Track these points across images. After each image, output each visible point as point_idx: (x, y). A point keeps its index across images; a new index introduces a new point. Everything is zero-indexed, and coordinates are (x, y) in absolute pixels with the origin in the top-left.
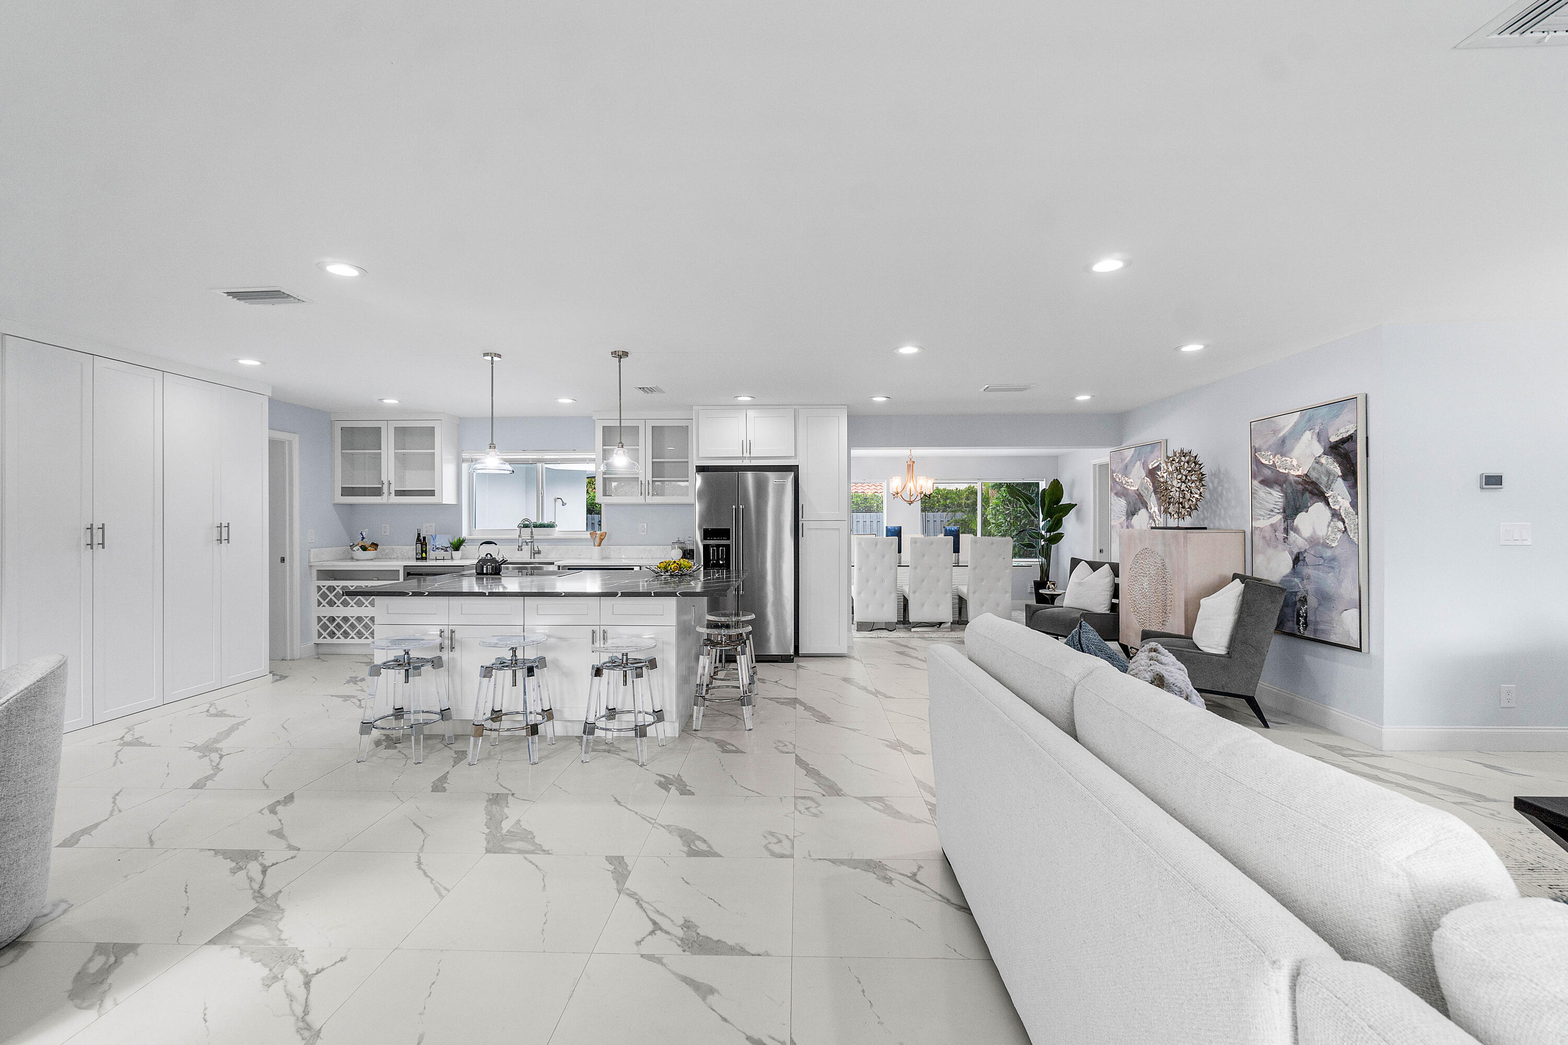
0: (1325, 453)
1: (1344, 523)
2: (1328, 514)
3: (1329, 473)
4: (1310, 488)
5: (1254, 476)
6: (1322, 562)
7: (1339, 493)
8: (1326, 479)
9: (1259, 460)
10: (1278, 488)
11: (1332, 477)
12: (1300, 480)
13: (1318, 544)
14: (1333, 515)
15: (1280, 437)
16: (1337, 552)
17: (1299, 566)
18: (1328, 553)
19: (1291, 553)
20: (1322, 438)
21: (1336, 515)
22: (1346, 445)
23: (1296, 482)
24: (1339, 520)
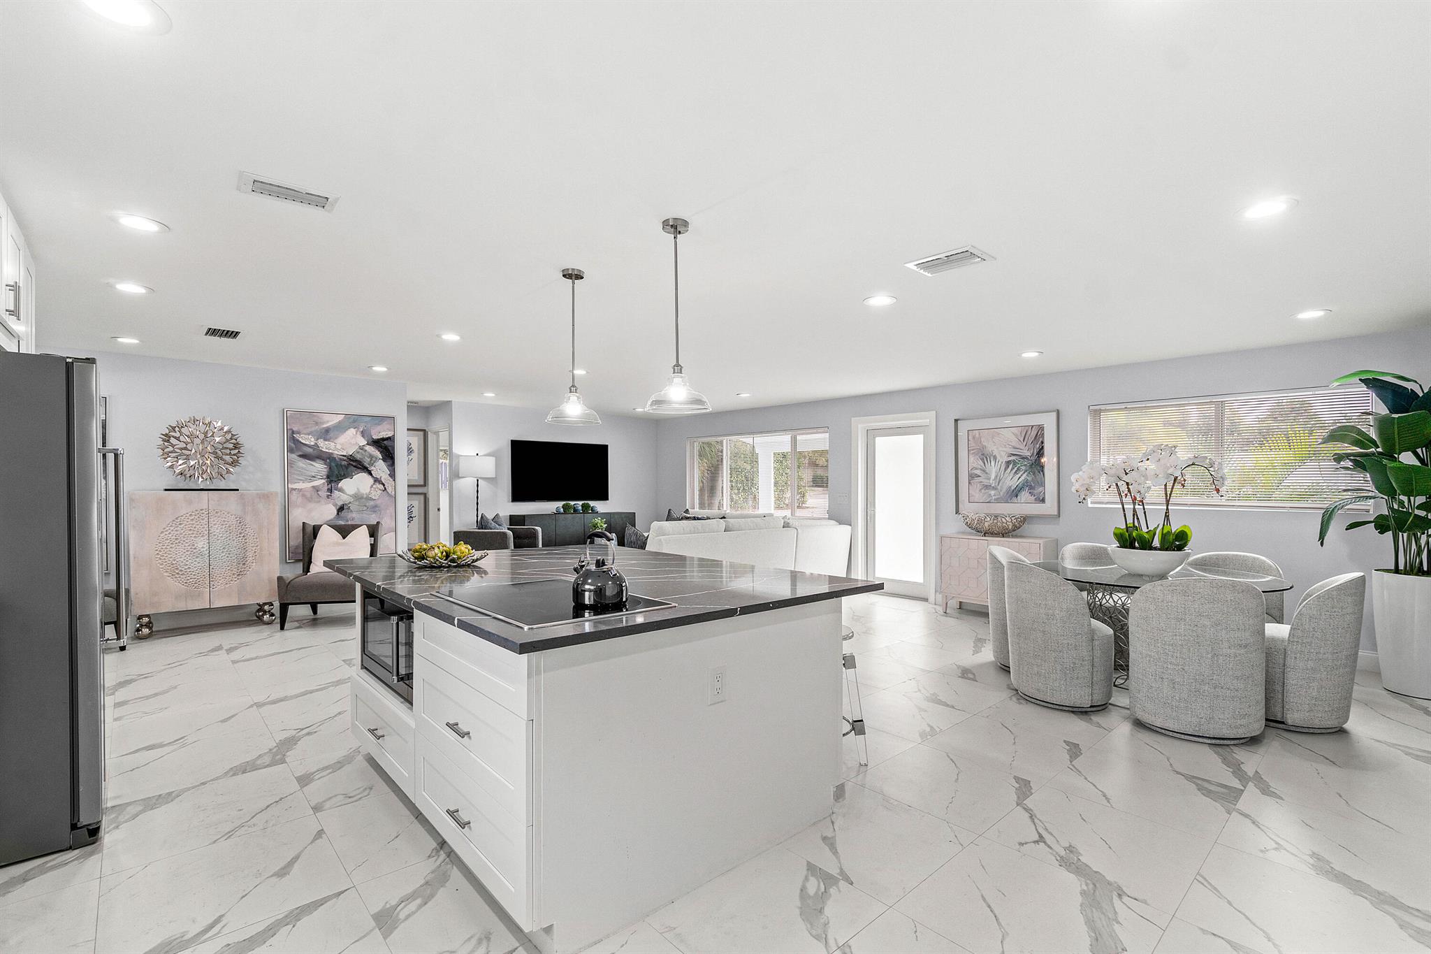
0: (368, 444)
1: (384, 485)
2: (371, 480)
3: (371, 456)
4: (354, 464)
5: (290, 450)
6: (365, 508)
7: (380, 468)
8: (369, 460)
9: (298, 441)
10: (322, 462)
11: (374, 459)
12: (345, 458)
13: (362, 498)
14: (375, 481)
15: (324, 428)
16: (378, 502)
17: (343, 514)
18: (372, 503)
19: (335, 505)
20: (366, 435)
21: (377, 480)
22: (385, 442)
23: (341, 459)
24: (380, 483)
